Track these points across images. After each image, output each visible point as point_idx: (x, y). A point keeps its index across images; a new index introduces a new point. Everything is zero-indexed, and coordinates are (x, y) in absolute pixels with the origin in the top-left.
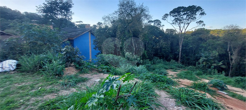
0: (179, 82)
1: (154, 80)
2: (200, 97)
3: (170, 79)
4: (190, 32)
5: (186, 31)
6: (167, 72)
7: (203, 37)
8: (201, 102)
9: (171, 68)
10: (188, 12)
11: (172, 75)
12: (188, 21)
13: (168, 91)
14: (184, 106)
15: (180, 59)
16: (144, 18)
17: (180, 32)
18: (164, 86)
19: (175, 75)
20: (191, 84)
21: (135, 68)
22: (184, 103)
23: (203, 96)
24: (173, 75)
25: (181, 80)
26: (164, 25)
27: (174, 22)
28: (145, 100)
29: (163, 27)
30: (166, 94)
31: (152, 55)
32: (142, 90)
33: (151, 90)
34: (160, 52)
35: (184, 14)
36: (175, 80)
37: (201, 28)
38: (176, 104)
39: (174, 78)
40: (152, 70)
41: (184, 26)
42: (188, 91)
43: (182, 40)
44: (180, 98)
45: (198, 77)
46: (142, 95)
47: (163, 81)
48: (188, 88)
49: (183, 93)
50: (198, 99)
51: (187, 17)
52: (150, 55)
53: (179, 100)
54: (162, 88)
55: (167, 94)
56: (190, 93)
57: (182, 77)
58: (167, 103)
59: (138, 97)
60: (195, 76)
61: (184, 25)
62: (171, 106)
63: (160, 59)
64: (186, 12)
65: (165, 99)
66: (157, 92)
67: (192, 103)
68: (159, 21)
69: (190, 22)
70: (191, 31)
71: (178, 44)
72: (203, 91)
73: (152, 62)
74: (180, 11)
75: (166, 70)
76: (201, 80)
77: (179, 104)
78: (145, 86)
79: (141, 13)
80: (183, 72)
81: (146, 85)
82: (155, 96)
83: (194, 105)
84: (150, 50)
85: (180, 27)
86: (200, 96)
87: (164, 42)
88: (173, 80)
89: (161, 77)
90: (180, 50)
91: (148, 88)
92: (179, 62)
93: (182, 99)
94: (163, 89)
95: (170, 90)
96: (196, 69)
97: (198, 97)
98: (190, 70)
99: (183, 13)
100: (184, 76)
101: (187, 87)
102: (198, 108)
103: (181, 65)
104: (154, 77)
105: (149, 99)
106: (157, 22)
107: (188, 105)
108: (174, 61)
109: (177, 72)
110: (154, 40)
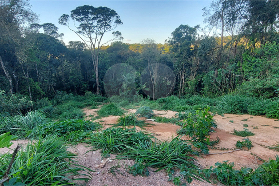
0: (103, 123)
1: (63, 132)
2: (129, 134)
3: (88, 121)
4: (105, 47)
5: (100, 45)
6: (83, 112)
7: (122, 54)
8: (131, 140)
9: (89, 105)
10: (99, 16)
11: (91, 114)
12: (101, 29)
13: (89, 141)
14: (113, 154)
15: (98, 89)
16: (21, 18)
17: (93, 47)
18: (81, 135)
19: (95, 114)
20: (117, 121)
21: (19, 121)
22: (112, 151)
23: (132, 131)
24: (93, 114)
25: (104, 119)
26: (62, 34)
27: (81, 30)
28: (50, 172)
29: (62, 38)
30: (85, 147)
31: (51, 88)
32: (41, 157)
33: (59, 150)
34: (66, 82)
35: (93, 19)
36: (96, 121)
37: (117, 42)
38: (102, 156)
39: (94, 119)
40: (57, 115)
41: (96, 38)
42: (115, 131)
43: (96, 60)
44: (107, 145)
45: (124, 108)
46: (42, 166)
47: (78, 129)
48: (115, 128)
49: (109, 137)
50: (128, 137)
51: (99, 23)
52: (48, 89)
53: (105, 148)
54: (78, 140)
55: (88, 147)
56: (117, 133)
57: (106, 114)
58: (90, 161)
59: (34, 173)
60: (121, 108)
61: (96, 36)
62: (95, 162)
63: (68, 93)
64: (96, 16)
65: (85, 156)
66: (71, 149)
67: (122, 146)
68: (53, 25)
69: (103, 31)
70: (107, 46)
71: (92, 67)
72: (132, 125)
73: (55, 101)
74: (88, 13)
75: (81, 110)
76: (128, 112)
77: (107, 155)
78: (45, 148)
79: (11, 6)
80: (105, 107)
81: (48, 145)
82: (67, 159)
83: (124, 147)
84: (46, 79)
85: (90, 38)
86: (130, 132)
87: (70, 65)
88: (93, 122)
89: (74, 122)
90: (97, 75)
91: (52, 150)
92: (98, 92)
93: (109, 146)
94: (81, 140)
95: (91, 138)
96: (120, 98)
97: (128, 134)
98: (114, 102)
99: (93, 16)
100: (107, 112)
101: (113, 127)
102: (129, 149)
103: (101, 97)
104: (61, 126)
105: (57, 167)
106: (49, 28)
107: (117, 150)
108: (90, 92)
109: (97, 108)
110: (51, 62)
